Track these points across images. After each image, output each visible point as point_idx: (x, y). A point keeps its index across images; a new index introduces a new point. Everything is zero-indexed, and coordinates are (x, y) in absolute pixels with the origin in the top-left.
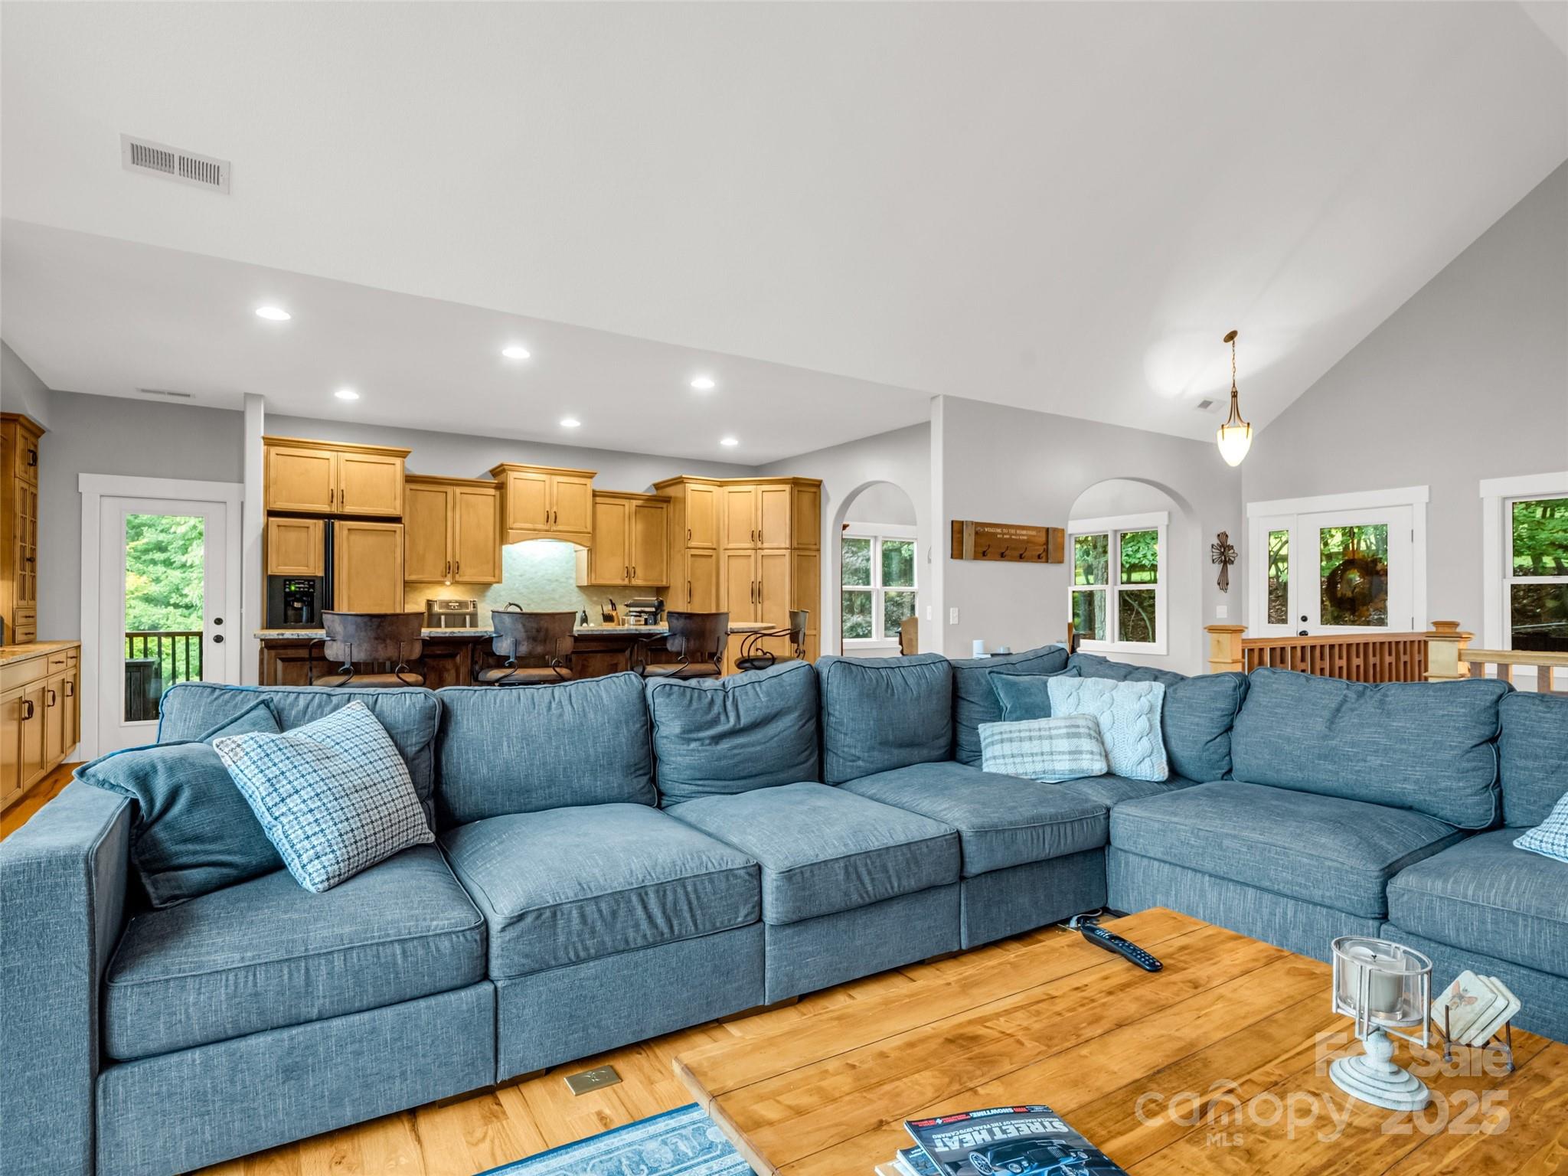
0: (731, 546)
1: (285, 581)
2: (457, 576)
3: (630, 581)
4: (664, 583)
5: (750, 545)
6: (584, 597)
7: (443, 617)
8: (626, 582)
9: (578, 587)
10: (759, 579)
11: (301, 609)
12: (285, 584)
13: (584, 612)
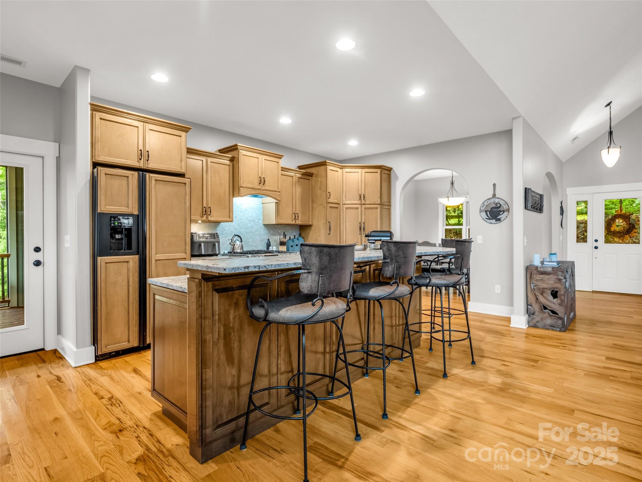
0: (348, 202)
1: (111, 217)
2: (209, 217)
3: (295, 222)
4: (310, 223)
5: (359, 202)
6: (267, 231)
7: (202, 244)
8: (294, 222)
9: (264, 225)
10: (363, 221)
11: (122, 239)
12: (111, 220)
13: (269, 240)
